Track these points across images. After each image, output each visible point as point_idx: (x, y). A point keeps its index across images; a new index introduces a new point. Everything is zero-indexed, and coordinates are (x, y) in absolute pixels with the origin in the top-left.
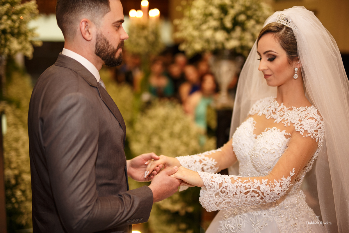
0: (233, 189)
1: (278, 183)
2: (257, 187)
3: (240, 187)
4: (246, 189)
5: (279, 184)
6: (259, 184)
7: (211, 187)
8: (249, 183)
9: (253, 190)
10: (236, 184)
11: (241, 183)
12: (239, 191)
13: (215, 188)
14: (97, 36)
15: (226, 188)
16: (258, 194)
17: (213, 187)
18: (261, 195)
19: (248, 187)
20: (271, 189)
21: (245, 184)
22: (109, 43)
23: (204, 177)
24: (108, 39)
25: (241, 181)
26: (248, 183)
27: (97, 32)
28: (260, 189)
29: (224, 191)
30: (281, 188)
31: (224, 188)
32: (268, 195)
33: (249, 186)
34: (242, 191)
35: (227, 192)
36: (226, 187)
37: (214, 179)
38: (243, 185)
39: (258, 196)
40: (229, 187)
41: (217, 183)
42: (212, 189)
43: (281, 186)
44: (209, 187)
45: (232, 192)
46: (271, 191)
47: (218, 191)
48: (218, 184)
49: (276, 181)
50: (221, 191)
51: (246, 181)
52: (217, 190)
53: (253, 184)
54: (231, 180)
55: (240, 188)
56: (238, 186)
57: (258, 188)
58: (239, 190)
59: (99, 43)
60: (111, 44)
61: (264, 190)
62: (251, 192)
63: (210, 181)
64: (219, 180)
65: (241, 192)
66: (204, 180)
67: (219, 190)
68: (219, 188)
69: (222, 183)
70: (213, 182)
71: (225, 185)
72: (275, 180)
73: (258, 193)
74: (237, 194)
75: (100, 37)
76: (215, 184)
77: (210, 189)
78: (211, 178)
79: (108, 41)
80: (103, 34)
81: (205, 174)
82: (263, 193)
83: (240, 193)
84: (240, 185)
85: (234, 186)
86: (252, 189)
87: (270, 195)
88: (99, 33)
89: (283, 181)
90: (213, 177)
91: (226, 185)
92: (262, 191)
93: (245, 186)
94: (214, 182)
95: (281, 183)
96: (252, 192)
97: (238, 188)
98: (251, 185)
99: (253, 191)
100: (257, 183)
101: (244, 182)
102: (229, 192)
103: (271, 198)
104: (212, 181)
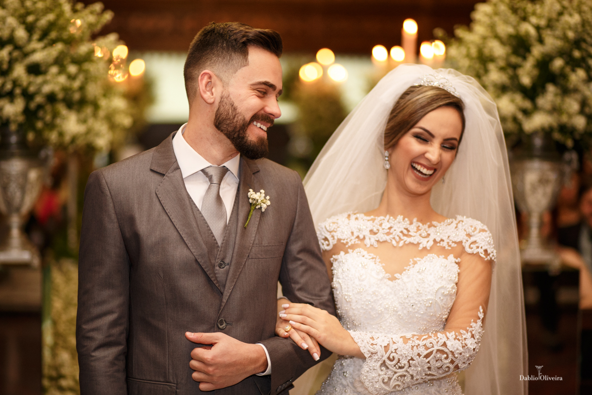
0: (407, 353)
1: (467, 333)
2: (442, 344)
3: (417, 346)
4: (427, 348)
5: (469, 334)
6: (444, 339)
7: (372, 353)
8: (430, 339)
9: (438, 348)
10: (410, 343)
11: (417, 342)
12: (417, 353)
13: (379, 354)
14: (222, 98)
15: (395, 352)
16: (445, 355)
17: (376, 353)
18: (450, 356)
19: (429, 345)
20: (462, 344)
21: (424, 342)
22: (238, 110)
23: (360, 340)
24: (236, 104)
25: (417, 339)
26: (428, 340)
27: (222, 93)
28: (448, 347)
29: (393, 357)
30: (474, 339)
31: (392, 352)
32: (461, 354)
33: (431, 343)
34: (421, 354)
35: (399, 359)
36: (395, 350)
37: (375, 341)
38: (422, 343)
39: (447, 358)
40: (399, 349)
41: (381, 346)
42: (374, 357)
43: (473, 336)
44: (370, 355)
45: (406, 357)
46: (463, 347)
47: (383, 359)
48: (383, 347)
49: (464, 332)
50: (389, 358)
51: (424, 337)
52: (383, 356)
53: (437, 340)
54: (402, 339)
55: (418, 349)
56: (414, 346)
57: (445, 344)
58: (416, 351)
59: (222, 109)
60: (240, 111)
61: (454, 348)
62: (434, 352)
63: (369, 345)
64: (383, 341)
65: (419, 355)
66: (359, 344)
67: (385, 358)
68: (385, 353)
69: (388, 344)
70: (374, 346)
71: (393, 347)
72: (462, 331)
73: (446, 353)
74: (415, 359)
75: (225, 99)
76: (377, 348)
77: (370, 357)
78: (371, 340)
79: (237, 107)
80: (231, 96)
81: (360, 334)
82: (452, 353)
83: (418, 357)
84: (417, 345)
85: (408, 347)
86: (436, 348)
87: (463, 354)
88: (225, 94)
89: (473, 329)
90: (373, 337)
91: (395, 347)
92: (451, 350)
93: (425, 345)
94: (376, 344)
95: (471, 332)
96: (436, 353)
97: (414, 349)
98: (434, 342)
99: (438, 350)
100: (442, 338)
101: (422, 339)
102: (400, 357)
103: (466, 359)
104: (372, 344)
